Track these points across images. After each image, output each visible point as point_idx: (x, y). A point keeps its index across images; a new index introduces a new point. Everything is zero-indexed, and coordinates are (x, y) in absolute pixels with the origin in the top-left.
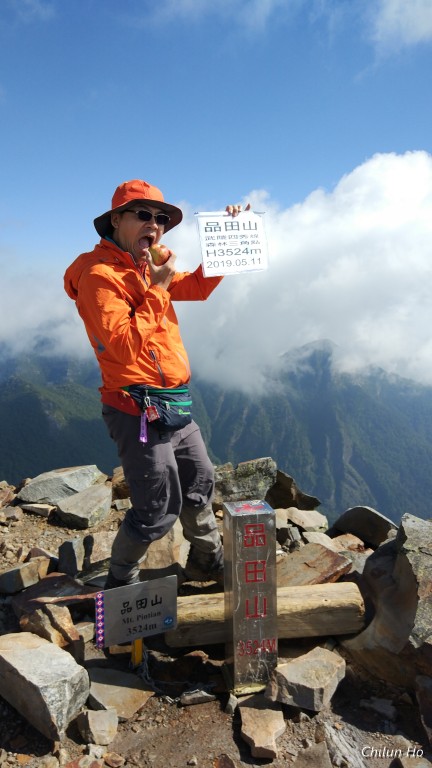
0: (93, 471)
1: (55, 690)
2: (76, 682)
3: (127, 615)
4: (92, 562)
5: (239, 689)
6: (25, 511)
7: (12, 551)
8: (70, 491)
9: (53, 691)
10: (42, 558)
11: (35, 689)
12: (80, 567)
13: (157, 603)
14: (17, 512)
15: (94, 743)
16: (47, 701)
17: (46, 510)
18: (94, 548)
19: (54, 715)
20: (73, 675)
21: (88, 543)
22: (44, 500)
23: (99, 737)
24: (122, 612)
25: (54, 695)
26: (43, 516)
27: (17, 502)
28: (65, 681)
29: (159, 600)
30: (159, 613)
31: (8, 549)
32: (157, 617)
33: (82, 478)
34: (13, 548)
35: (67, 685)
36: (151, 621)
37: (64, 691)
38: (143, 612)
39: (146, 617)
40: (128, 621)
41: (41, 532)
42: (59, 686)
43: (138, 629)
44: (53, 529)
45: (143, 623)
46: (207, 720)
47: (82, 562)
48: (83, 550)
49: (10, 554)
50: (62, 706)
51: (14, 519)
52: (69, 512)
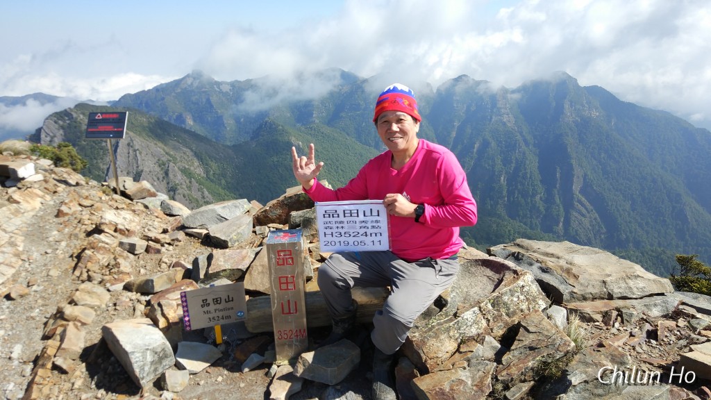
0: (244, 204)
1: (140, 354)
2: (159, 350)
3: (206, 309)
4: (210, 272)
5: (279, 362)
6: (187, 234)
7: (166, 263)
8: (222, 219)
9: (138, 355)
10: (180, 268)
11: (126, 353)
12: (202, 276)
13: (229, 301)
14: (181, 235)
15: (168, 390)
16: (133, 361)
17: (201, 234)
18: (213, 262)
19: (137, 371)
20: (155, 346)
21: (210, 258)
22: (202, 226)
23: (172, 387)
24: (202, 306)
25: (138, 357)
26: (199, 239)
27: (182, 228)
28: (147, 349)
29: (231, 299)
30: (232, 308)
31: (163, 262)
32: (231, 311)
33: (233, 209)
34: (167, 261)
35: (149, 352)
36: (226, 313)
37: (147, 355)
38: (218, 306)
39: (221, 310)
40: (208, 312)
41: (193, 251)
42: (143, 352)
43: (217, 318)
44: (203, 248)
45: (220, 314)
46: (252, 381)
47: (204, 272)
48: (206, 264)
49: (164, 266)
50: (144, 365)
51: (178, 240)
52: (215, 235)
